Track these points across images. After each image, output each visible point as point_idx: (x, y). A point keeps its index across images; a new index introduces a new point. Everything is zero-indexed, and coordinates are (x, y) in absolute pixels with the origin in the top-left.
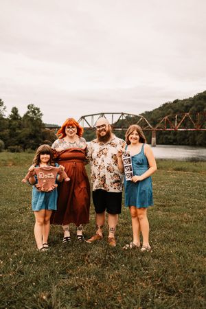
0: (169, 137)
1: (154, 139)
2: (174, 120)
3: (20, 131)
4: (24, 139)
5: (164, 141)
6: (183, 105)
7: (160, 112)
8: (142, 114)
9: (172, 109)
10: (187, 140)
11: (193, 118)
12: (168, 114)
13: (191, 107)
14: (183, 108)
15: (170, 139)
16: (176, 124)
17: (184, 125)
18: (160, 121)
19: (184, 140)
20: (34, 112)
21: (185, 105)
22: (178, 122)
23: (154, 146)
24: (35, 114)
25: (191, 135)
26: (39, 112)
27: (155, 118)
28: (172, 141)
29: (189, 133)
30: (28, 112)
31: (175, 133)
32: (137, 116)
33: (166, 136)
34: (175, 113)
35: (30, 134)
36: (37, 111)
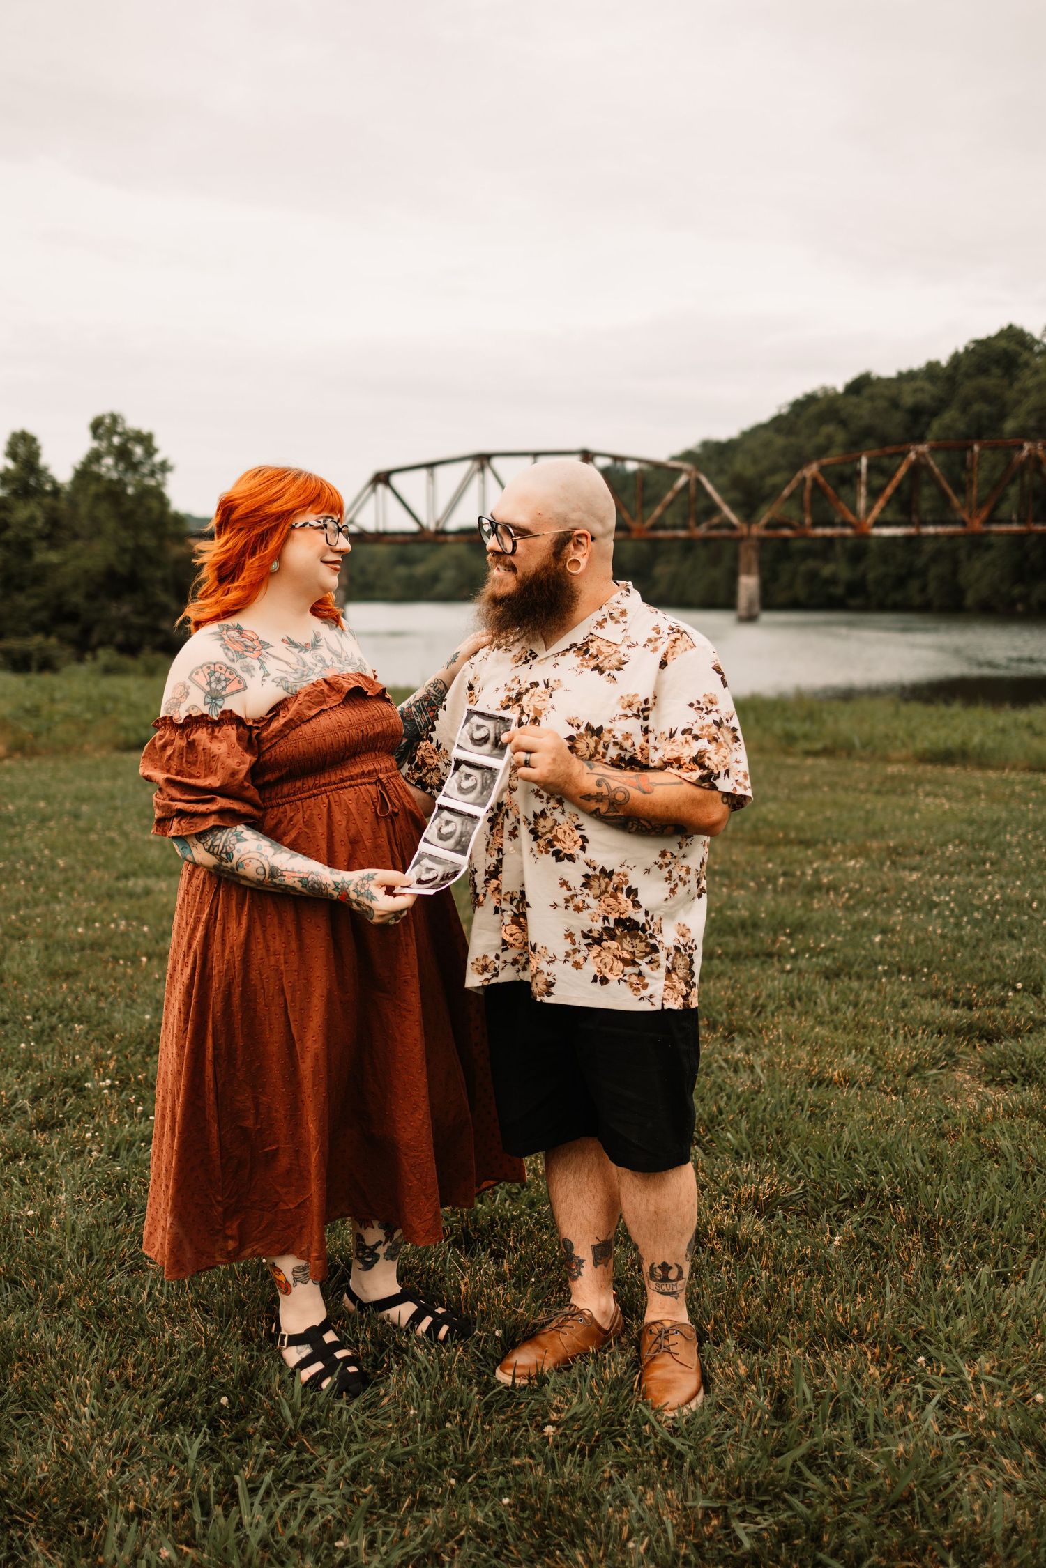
0: (827, 570)
1: (748, 584)
2: (847, 480)
3: (53, 557)
4: (76, 598)
5: (801, 591)
6: (895, 404)
7: (780, 441)
8: (688, 456)
9: (843, 423)
10: (914, 585)
11: (947, 468)
12: (821, 451)
13: (935, 413)
14: (898, 417)
15: (832, 581)
16: (862, 504)
17: (904, 508)
18: (777, 489)
19: (901, 582)
20: (123, 454)
21: (908, 400)
22: (874, 494)
23: (750, 619)
24: (134, 466)
25: (936, 557)
26: (150, 451)
27: (750, 472)
28: (839, 591)
29: (929, 547)
30: (95, 457)
31: (859, 549)
32: (658, 466)
33: (811, 564)
34: (855, 445)
35: (111, 574)
36: (138, 451)
